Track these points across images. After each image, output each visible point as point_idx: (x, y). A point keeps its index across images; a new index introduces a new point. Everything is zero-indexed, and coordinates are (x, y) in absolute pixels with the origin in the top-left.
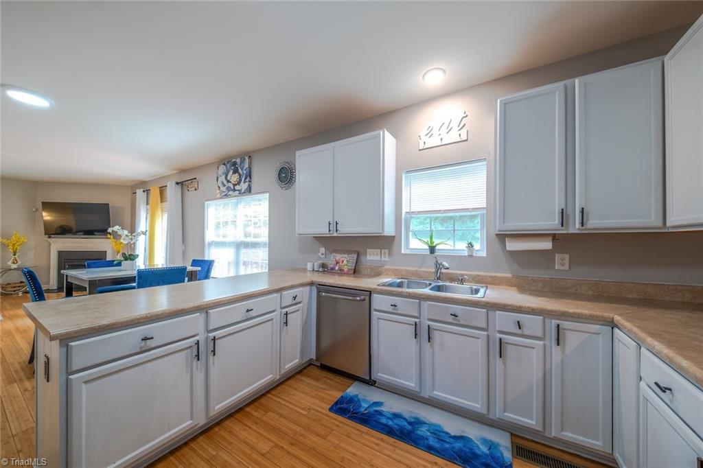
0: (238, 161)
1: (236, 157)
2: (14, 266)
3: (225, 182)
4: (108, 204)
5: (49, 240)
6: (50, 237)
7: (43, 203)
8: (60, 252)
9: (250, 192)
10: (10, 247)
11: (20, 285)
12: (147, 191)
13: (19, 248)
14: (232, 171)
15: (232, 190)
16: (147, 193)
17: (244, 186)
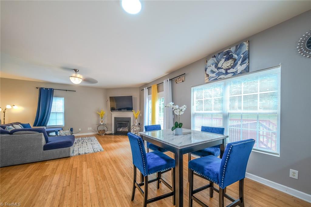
0: (233, 49)
1: (230, 46)
2: (102, 124)
3: (216, 70)
4: (132, 96)
5: (112, 113)
6: (112, 112)
7: (110, 97)
8: (115, 118)
9: (248, 71)
10: (101, 116)
11: (103, 131)
12: (149, 88)
13: (103, 116)
14: (223, 60)
15: (223, 74)
16: (149, 89)
17: (240, 68)
